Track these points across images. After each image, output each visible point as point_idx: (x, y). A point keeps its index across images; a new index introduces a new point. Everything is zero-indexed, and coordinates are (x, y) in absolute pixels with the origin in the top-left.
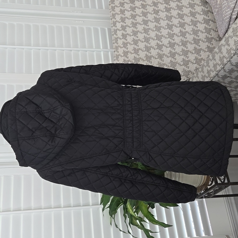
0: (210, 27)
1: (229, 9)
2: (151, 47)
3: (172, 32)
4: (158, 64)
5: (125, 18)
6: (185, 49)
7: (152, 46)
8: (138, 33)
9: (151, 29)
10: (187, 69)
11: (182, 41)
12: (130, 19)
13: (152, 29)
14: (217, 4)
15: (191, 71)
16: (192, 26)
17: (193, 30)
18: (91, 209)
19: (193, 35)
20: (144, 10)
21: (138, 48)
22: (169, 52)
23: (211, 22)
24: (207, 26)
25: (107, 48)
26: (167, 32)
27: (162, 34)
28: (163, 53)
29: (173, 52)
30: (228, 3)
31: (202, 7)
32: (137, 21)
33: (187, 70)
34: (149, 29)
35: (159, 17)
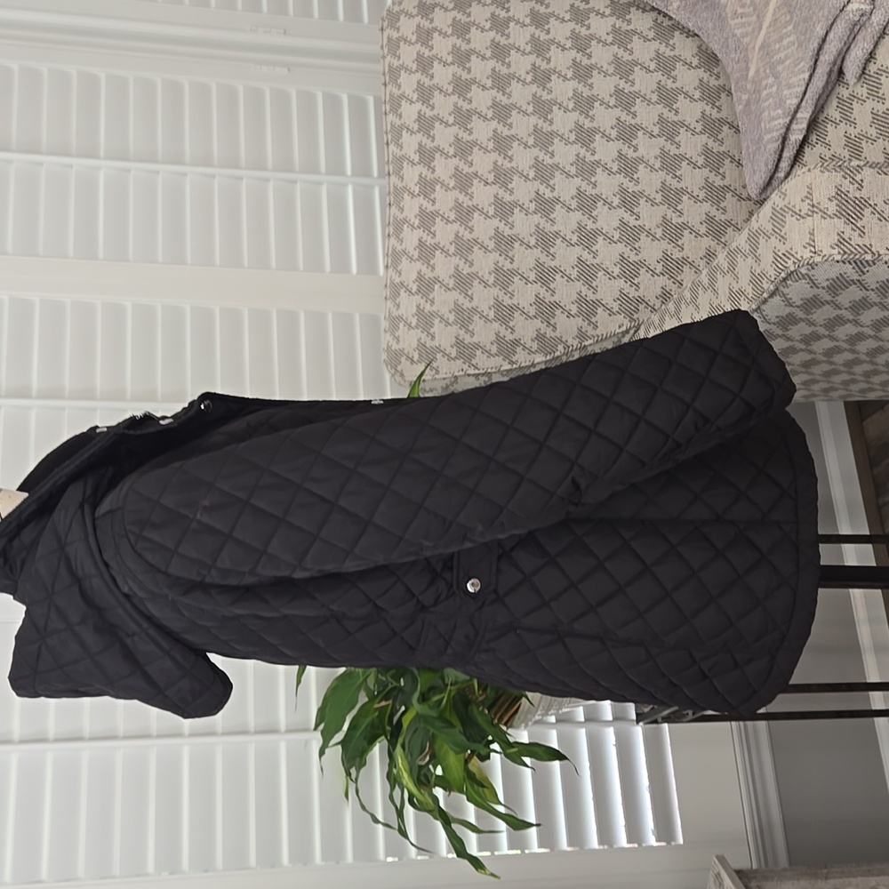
0: (722, 149)
1: (780, 111)
2: (515, 204)
3: (589, 158)
4: (534, 268)
5: (431, 89)
6: (632, 222)
7: (520, 203)
8: (474, 151)
9: (518, 140)
10: (633, 293)
11: (623, 191)
12: (449, 95)
13: (524, 141)
14: (747, 75)
15: (645, 300)
16: (662, 141)
17: (664, 154)
18: (283, 745)
19: (660, 172)
20: (498, 66)
21: (470, 204)
22: (574, 226)
23: (725, 128)
24: (711, 143)
25: (368, 174)
26: (575, 153)
27: (557, 159)
28: (555, 228)
29: (588, 228)
30: (778, 89)
31: (701, 73)
32: (473, 106)
33: (630, 296)
34: (513, 138)
35: (549, 97)
